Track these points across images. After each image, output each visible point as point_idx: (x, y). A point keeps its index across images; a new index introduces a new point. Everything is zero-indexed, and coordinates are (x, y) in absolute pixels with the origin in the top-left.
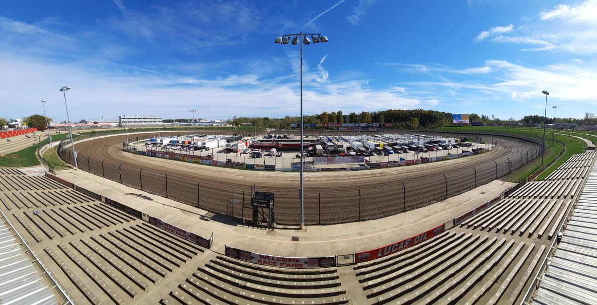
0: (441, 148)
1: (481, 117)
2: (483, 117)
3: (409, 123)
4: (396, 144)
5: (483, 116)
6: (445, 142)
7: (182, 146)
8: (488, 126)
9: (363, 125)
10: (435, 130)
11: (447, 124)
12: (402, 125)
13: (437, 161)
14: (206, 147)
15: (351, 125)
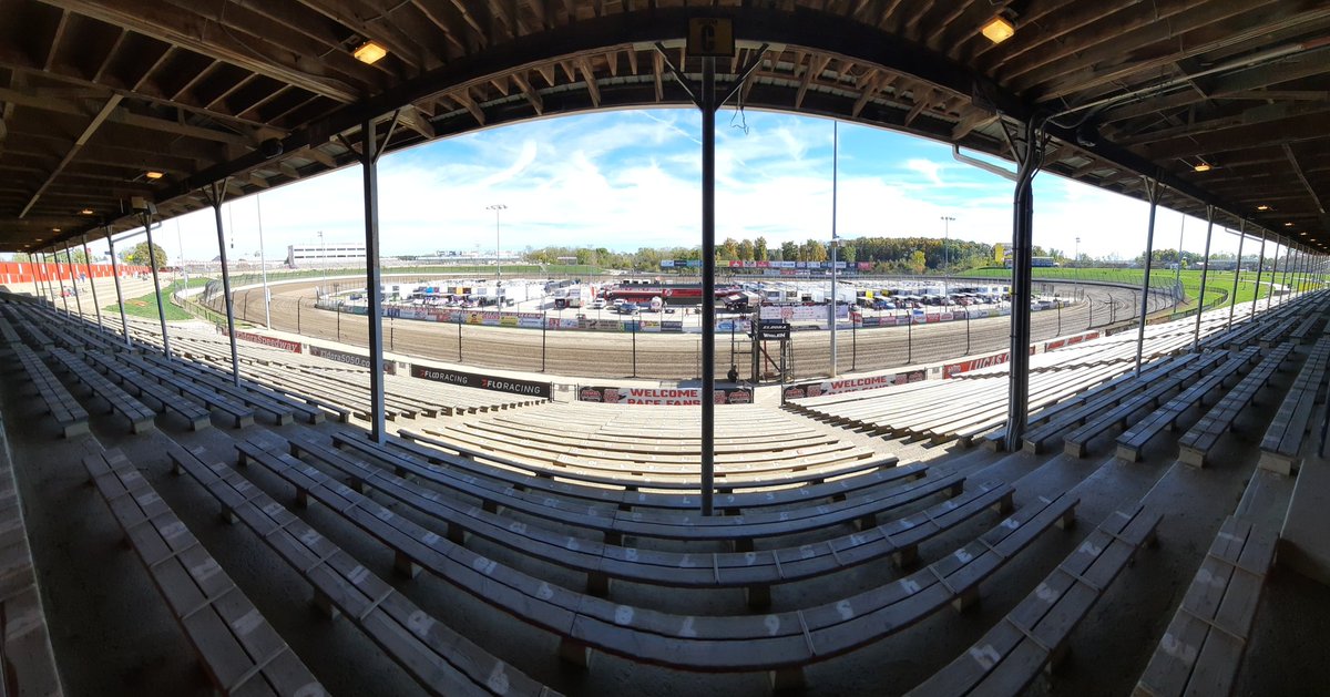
0: (980, 301)
1: (1048, 251)
2: (1053, 253)
3: (903, 261)
4: (896, 292)
5: (1052, 250)
6: (985, 290)
7: (449, 297)
8: (1064, 266)
9: (814, 265)
10: (960, 274)
11: (983, 264)
12: (891, 267)
13: (980, 317)
14: (507, 298)
15: (790, 264)
